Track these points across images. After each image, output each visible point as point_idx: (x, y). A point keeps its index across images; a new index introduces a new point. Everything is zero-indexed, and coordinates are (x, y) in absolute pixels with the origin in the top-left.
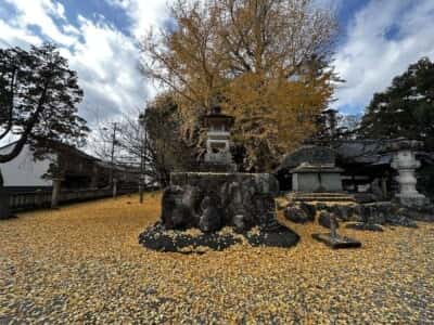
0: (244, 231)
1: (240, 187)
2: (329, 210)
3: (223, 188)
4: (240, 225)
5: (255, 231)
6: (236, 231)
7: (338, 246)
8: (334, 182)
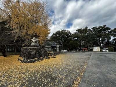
0: (44, 57)
1: (43, 50)
2: (51, 53)
3: (40, 51)
4: (43, 56)
5: (45, 57)
6: (43, 57)
7: (54, 58)
8: (50, 49)
